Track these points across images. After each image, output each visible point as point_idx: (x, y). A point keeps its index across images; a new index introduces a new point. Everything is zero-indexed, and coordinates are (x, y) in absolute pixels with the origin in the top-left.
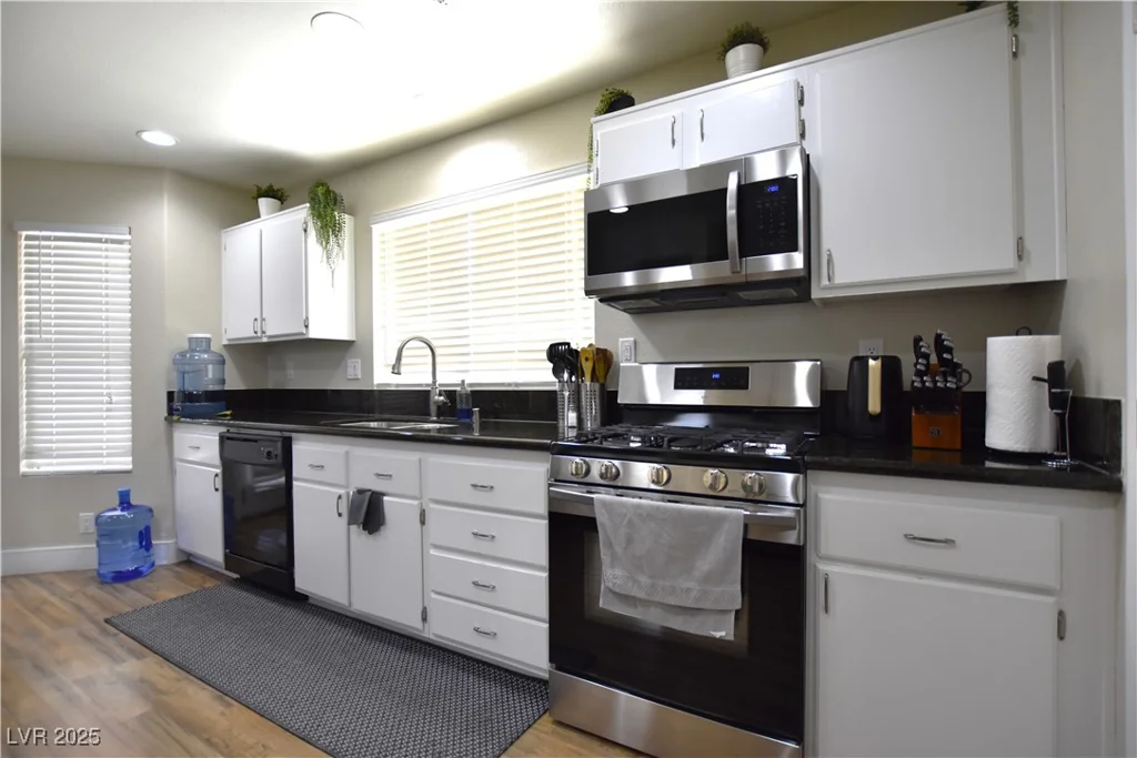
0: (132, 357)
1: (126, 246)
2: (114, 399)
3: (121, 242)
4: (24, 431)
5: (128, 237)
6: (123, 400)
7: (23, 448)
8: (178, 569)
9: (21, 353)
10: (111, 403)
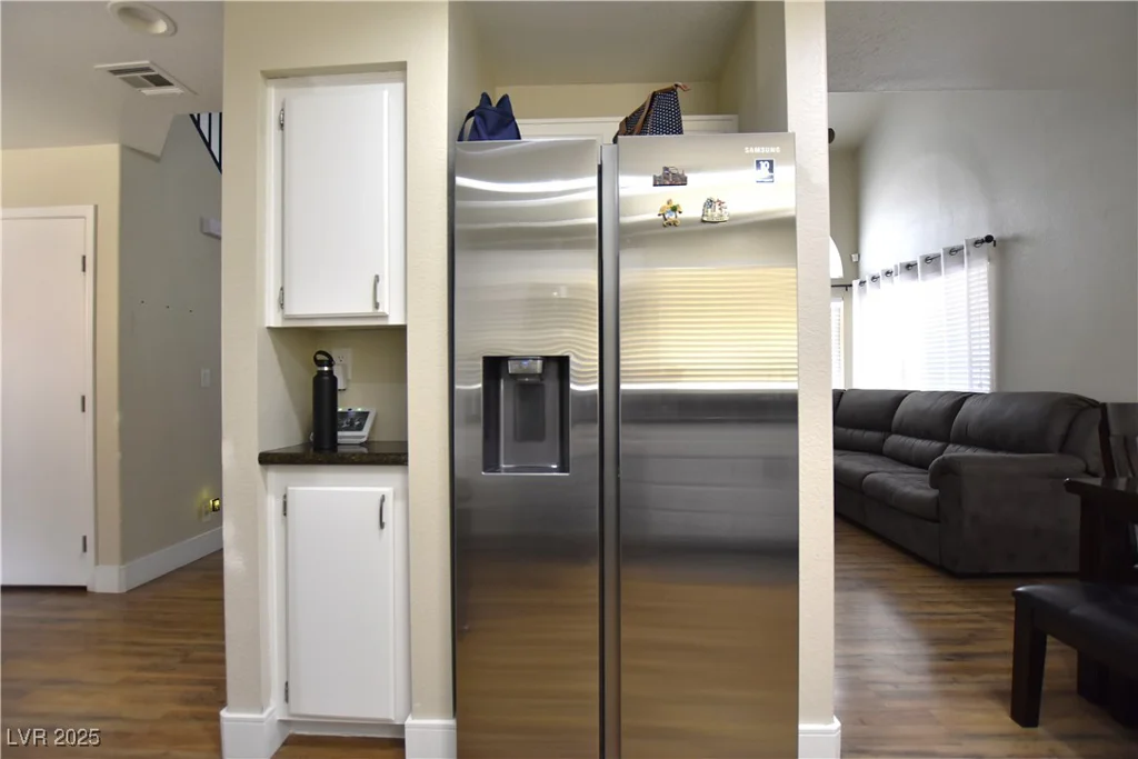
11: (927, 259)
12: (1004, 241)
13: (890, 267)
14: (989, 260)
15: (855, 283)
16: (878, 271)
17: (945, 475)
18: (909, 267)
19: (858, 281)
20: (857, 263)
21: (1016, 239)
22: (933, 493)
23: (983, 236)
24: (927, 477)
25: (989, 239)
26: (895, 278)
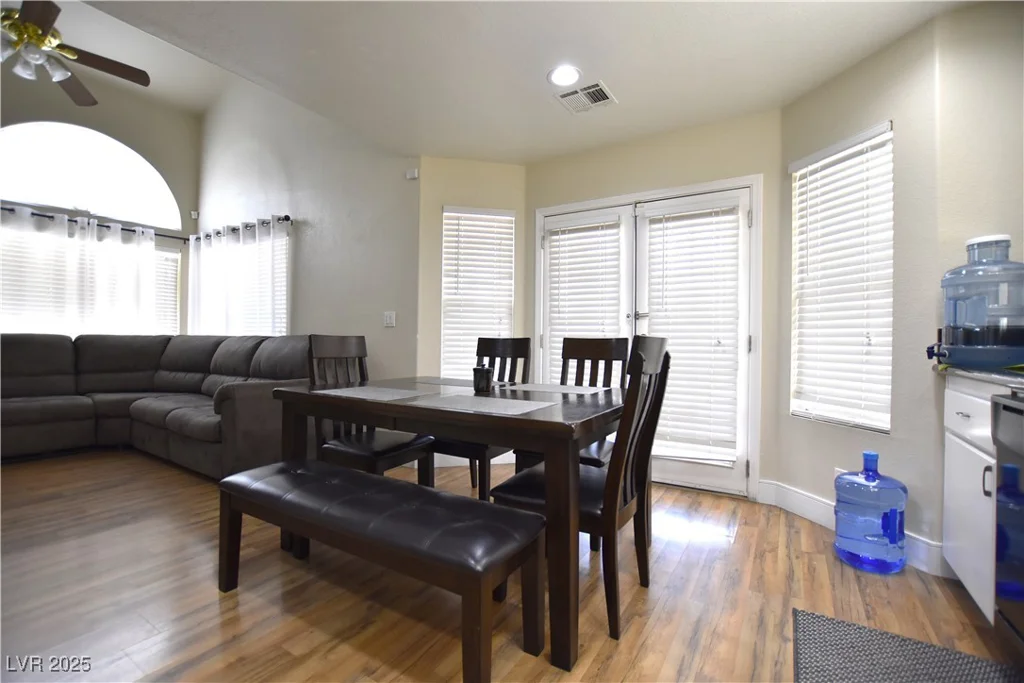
0: (895, 286)
1: (889, 147)
2: (874, 340)
3: (882, 145)
4: (794, 371)
5: (889, 135)
6: (883, 341)
7: (793, 387)
8: (937, 589)
9: (794, 295)
10: (869, 345)
11: (247, 226)
12: (297, 222)
13: (220, 229)
14: (288, 235)
15: (192, 238)
16: (210, 231)
17: (224, 401)
18: (234, 230)
19: (195, 237)
20: (196, 220)
21: (305, 223)
22: (218, 418)
23: (283, 215)
24: (213, 403)
25: (287, 218)
26: (223, 238)
